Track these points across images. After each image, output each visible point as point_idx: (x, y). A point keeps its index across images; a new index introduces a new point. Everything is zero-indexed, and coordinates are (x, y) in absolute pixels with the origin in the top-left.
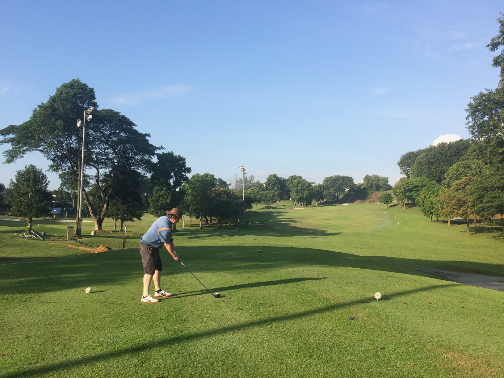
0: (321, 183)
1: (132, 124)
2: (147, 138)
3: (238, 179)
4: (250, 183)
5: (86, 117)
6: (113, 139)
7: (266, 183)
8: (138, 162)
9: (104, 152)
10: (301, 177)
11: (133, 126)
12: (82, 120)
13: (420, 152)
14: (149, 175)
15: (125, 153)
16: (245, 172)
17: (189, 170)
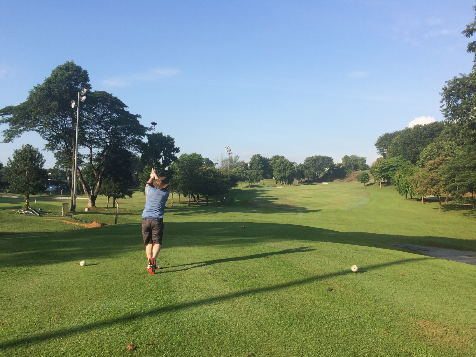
0: (303, 163)
1: (123, 105)
2: (138, 119)
3: (224, 159)
4: (235, 163)
5: (80, 98)
6: (106, 120)
7: (250, 163)
8: (129, 142)
9: (97, 132)
10: (283, 157)
11: (125, 108)
12: (76, 101)
13: (396, 134)
14: (139, 155)
15: (117, 133)
16: (230, 152)
17: (177, 150)
